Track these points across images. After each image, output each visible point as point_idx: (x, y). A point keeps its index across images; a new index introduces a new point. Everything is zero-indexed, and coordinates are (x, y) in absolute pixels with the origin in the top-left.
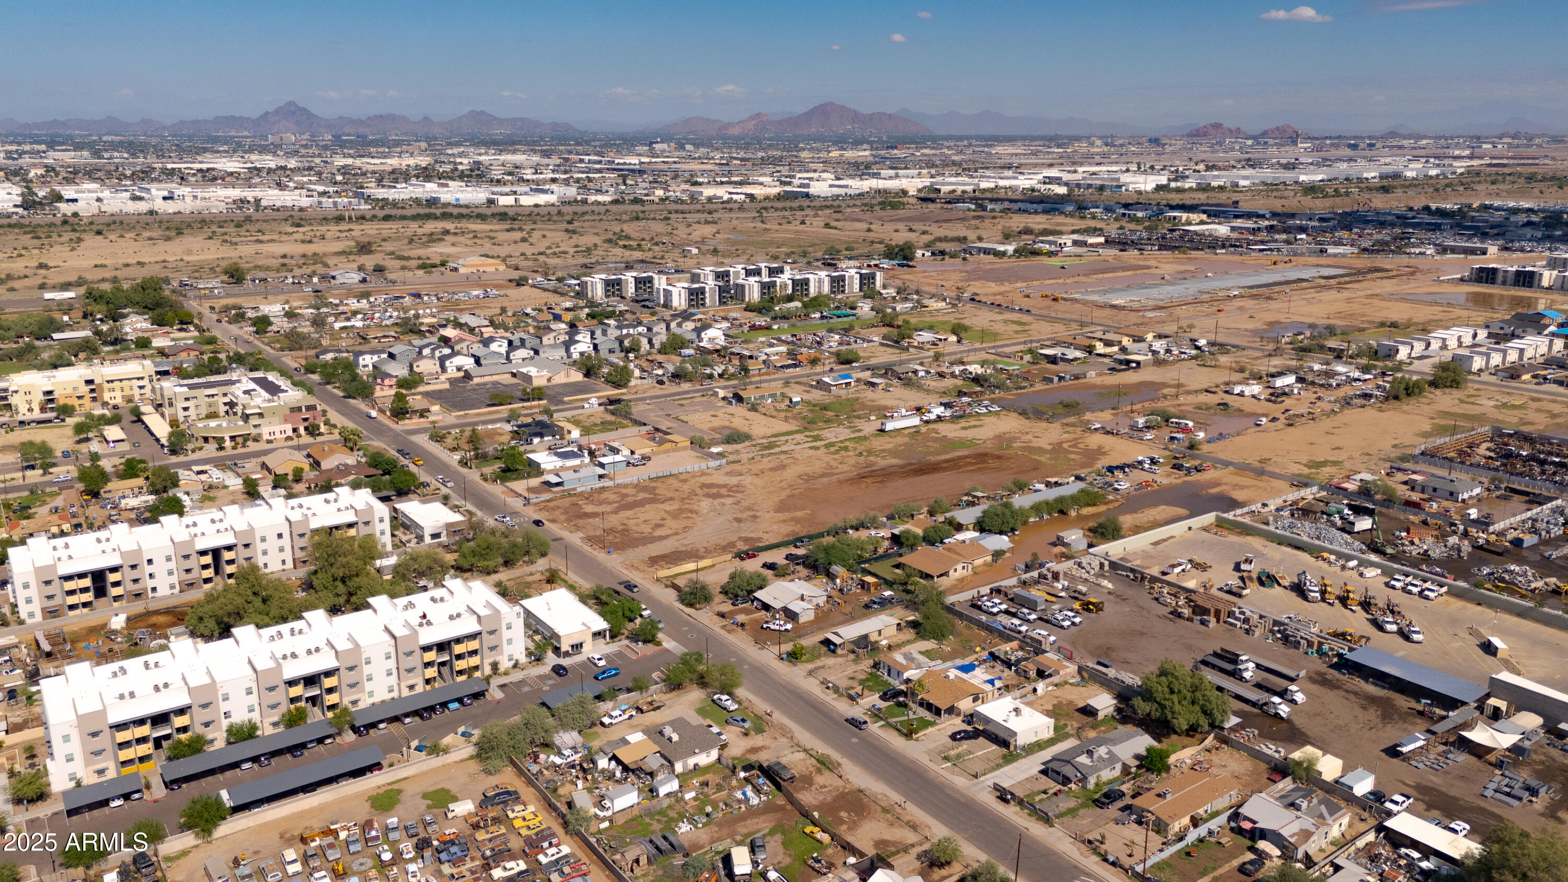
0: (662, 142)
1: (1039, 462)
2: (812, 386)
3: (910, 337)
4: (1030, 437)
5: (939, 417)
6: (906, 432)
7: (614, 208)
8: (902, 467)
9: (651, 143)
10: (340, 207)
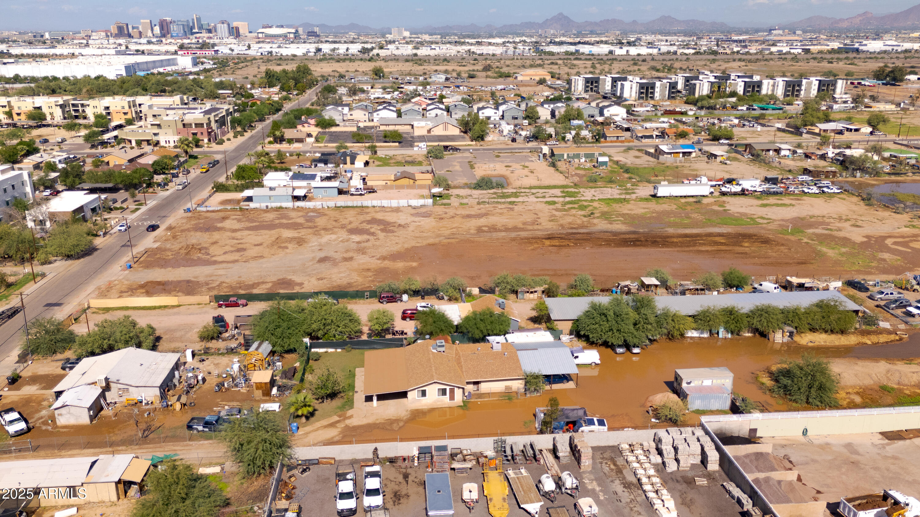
0: (779, 29)
1: (819, 254)
2: (648, 154)
3: (813, 124)
4: (847, 225)
5: (743, 190)
6: (683, 200)
7: (694, 57)
8: (615, 234)
9: (771, 30)
10: (517, 54)
